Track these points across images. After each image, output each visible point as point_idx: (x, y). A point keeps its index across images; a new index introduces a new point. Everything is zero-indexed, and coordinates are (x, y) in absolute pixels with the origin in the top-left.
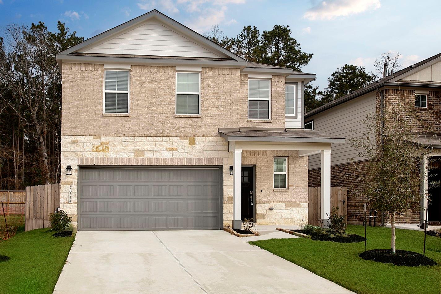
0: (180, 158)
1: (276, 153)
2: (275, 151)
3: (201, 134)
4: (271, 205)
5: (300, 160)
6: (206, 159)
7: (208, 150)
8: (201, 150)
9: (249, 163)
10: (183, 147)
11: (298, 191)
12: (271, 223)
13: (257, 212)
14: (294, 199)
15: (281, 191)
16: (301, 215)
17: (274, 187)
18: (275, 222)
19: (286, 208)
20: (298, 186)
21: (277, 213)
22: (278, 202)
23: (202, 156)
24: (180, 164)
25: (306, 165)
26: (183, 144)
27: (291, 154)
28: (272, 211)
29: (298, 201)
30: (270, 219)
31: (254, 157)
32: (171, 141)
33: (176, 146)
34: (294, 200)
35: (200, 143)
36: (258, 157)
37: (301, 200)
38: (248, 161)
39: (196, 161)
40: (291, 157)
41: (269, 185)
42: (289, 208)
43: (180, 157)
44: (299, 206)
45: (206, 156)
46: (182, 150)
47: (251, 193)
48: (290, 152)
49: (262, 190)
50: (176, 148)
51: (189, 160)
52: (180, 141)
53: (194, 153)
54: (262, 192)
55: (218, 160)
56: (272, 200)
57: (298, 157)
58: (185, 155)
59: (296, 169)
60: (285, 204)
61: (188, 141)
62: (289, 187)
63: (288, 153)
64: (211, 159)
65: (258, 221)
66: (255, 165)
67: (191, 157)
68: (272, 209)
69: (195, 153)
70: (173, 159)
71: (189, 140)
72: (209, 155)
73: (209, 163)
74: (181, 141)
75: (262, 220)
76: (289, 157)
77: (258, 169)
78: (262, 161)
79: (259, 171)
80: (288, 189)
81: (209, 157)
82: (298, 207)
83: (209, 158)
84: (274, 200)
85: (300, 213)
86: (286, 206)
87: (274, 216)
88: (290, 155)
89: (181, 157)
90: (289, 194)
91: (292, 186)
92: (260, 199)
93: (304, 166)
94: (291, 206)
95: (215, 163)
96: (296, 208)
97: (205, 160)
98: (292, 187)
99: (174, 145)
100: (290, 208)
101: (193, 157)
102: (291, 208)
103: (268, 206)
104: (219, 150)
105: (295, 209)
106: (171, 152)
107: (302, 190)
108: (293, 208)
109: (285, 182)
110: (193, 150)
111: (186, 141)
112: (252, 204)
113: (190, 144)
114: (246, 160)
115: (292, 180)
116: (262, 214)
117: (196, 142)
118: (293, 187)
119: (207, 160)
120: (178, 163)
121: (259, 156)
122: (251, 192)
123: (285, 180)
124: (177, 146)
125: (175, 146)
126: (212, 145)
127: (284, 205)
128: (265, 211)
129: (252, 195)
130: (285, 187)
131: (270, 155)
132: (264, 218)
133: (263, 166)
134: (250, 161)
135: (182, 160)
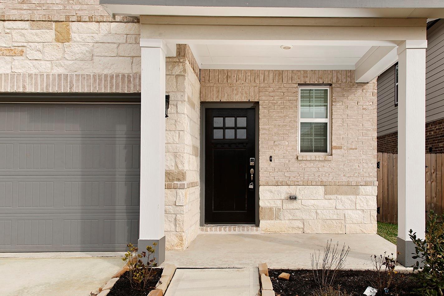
0: (30, 75)
1: (304, 77)
2: (302, 72)
3: (85, 15)
4: (292, 190)
5: (359, 92)
6: (97, 78)
7: (103, 54)
8: (87, 54)
9: (243, 98)
10: (40, 46)
11: (354, 160)
12: (293, 228)
13: (261, 203)
14: (344, 176)
15: (313, 158)
16: (360, 212)
17: (301, 151)
18: (302, 226)
19: (327, 197)
20: (353, 147)
21: (305, 208)
22: (307, 183)
23: (90, 69)
24: (30, 89)
25: (371, 103)
26: (38, 40)
27: (337, 78)
28: (295, 201)
29: (353, 181)
30: (289, 219)
31: (255, 85)
32: (8, 31)
33: (23, 44)
34: (345, 179)
35: (84, 36)
36: (262, 85)
37: (359, 180)
38: (240, 94)
39: (71, 82)
40: (339, 86)
41: (288, 146)
42: (332, 197)
43: (31, 72)
44: (356, 193)
45: (98, 71)
46: (39, 56)
47: (252, 164)
48: (335, 74)
49: (271, 157)
50: (20, 48)
51: (54, 80)
52: (32, 31)
53: (66, 62)
54: (271, 161)
55: (129, 81)
56: (294, 179)
57: (353, 85)
58: (45, 67)
59: (348, 112)
60: (323, 187)
61: (53, 31)
62: (333, 151)
63: (330, 76)
64: (112, 77)
65: (262, 223)
66: (257, 103)
67: (61, 71)
68: (293, 198)
69: (71, 62)
70: (14, 76)
71: (55, 30)
72: (106, 68)
73: (105, 87)
74: (35, 31)
75: (272, 222)
76: (333, 85)
77: (262, 111)
78: (272, 94)
79: (264, 116)
80: (331, 155)
81: (106, 72)
82: (353, 194)
83: (106, 76)
84: (299, 177)
85: (358, 207)
86: (325, 191)
87: (299, 214)
88: (334, 81)
89: (33, 71)
90: (333, 165)
91: (340, 148)
92: (268, 177)
93: (368, 104)
94: (337, 192)
95: (123, 88)
96: (349, 196)
97: (95, 80)
98: (339, 150)
99: (17, 42)
100: (336, 196)
101: (66, 72)
102: (338, 196)
103: (285, 191)
104: (132, 54)
105: (348, 199)
106: (8, 58)
107: (364, 157)
108: (343, 197)
109: (326, 139)
110: (66, 56)
111: (48, 31)
112: (251, 187)
113: (57, 40)
114: (235, 92)
115: (340, 135)
116: (271, 209)
117: (73, 35)
118: (342, 150)
119: (100, 80)
120: (24, 87)
121: (266, 82)
122: (252, 161)
123: (326, 136)
124: (25, 44)
125: (20, 44)
126: (115, 41)
127: (321, 189)
128: (279, 203)
129: (254, 167)
130: (326, 151)
131: (290, 82)
132: (277, 218)
133: (274, 104)
134: (245, 95)
135: (36, 79)
